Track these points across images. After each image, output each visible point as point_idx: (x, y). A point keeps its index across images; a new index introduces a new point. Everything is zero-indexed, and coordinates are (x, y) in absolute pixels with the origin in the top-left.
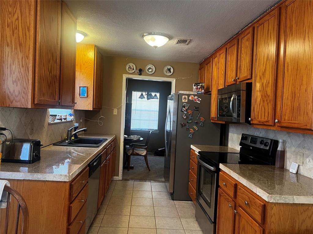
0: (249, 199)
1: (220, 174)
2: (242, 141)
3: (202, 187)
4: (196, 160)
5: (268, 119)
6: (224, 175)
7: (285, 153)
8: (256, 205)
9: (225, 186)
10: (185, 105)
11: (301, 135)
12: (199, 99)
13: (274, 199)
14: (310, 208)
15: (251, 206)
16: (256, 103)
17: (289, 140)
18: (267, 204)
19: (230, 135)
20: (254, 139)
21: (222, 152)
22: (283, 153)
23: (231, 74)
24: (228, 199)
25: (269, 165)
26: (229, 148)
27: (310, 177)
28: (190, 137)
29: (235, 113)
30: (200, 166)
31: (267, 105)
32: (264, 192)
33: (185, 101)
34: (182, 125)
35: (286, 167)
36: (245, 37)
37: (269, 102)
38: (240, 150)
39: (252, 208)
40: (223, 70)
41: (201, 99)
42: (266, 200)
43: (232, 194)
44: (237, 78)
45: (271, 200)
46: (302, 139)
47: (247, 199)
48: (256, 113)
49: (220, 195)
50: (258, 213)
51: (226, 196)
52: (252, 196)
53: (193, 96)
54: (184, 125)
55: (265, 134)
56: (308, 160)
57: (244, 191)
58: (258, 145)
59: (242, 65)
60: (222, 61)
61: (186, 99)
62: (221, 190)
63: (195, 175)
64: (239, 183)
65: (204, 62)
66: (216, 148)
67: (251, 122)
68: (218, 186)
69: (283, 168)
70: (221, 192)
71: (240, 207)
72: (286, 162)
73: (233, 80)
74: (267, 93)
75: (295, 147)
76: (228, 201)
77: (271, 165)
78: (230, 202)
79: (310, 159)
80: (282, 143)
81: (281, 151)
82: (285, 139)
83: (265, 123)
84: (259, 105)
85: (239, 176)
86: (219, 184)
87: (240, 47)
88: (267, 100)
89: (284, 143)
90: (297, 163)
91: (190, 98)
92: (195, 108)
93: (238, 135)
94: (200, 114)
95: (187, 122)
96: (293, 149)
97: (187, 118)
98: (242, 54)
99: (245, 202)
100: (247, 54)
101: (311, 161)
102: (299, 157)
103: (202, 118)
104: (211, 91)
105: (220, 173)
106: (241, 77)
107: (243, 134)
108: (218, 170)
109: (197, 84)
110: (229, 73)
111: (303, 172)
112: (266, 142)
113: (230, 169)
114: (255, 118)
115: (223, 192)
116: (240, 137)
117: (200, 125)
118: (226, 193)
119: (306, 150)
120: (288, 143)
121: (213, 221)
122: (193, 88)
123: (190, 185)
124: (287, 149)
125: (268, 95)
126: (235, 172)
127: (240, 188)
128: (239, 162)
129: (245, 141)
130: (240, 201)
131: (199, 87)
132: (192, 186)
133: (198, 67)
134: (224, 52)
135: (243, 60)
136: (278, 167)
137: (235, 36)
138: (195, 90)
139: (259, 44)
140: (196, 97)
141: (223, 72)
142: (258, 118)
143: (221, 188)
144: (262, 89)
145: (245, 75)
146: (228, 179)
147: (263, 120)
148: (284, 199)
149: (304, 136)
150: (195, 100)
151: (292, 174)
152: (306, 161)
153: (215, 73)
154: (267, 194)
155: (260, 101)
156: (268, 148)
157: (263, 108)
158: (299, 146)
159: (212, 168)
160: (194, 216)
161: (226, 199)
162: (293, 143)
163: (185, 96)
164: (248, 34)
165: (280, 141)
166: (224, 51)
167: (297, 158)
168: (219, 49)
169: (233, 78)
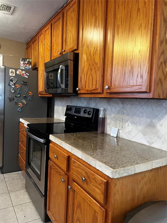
0: (87, 174)
1: (50, 146)
2: (67, 112)
3: (31, 159)
4: (25, 133)
5: (96, 87)
6: (55, 147)
7: (106, 119)
8: (96, 181)
9: (56, 158)
10: (12, 79)
11: (120, 102)
12: (27, 74)
13: (119, 174)
14: (146, 174)
15: (89, 182)
16: (83, 73)
17: (109, 108)
18: (110, 180)
19: (56, 108)
20: (78, 110)
21: (50, 122)
22: (104, 119)
23: (56, 48)
24: (60, 172)
25: (92, 131)
26: (54, 119)
27: (129, 139)
28: (19, 111)
29: (63, 84)
30: (29, 139)
31: (94, 72)
32: (107, 166)
33: (13, 75)
34: (10, 99)
35: (106, 132)
36: (70, 8)
37: (97, 70)
38: (65, 120)
39: (91, 185)
40: (49, 46)
41: (28, 74)
42: (110, 176)
43: (64, 167)
44: (63, 50)
45: (115, 176)
46: (121, 106)
47: (84, 174)
48: (83, 83)
49: (51, 167)
50: (99, 191)
51: (57, 169)
52: (90, 171)
53: (20, 70)
54: (12, 99)
55: (87, 104)
56: (127, 124)
57: (79, 165)
58: (82, 114)
59: (67, 38)
60: (48, 37)
61: (13, 73)
62: (51, 162)
63: (24, 147)
64: (72, 155)
65: (30, 41)
66: (44, 120)
67: (79, 92)
68: (48, 158)
69: (103, 133)
70: (51, 165)
71: (75, 181)
72: (107, 127)
73: (59, 53)
74: (94, 61)
75: (114, 114)
76: (60, 175)
77: (94, 131)
78: (62, 175)
79: (129, 123)
80: (103, 111)
81: (102, 118)
82: (105, 107)
83: (93, 92)
84: (87, 74)
85: (73, 148)
86: (50, 156)
87: (65, 19)
88: (95, 69)
89: (105, 111)
90: (116, 128)
91: (18, 72)
92: (23, 83)
93: (63, 107)
94: (28, 89)
95: (16, 96)
96: (113, 115)
97: (15, 92)
98: (67, 27)
99: (82, 179)
100: (72, 26)
101: (130, 125)
102: (118, 123)
103: (30, 92)
104: (38, 68)
105: (50, 144)
106: (67, 49)
107: (67, 106)
108: (48, 142)
109: (24, 60)
110: (55, 48)
111: (122, 135)
112: (89, 111)
113: (61, 140)
114: (82, 88)
115: (54, 165)
116: (65, 109)
117: (29, 99)
118: (57, 166)
119: (125, 116)
120: (108, 111)
121: (44, 195)
122: (20, 63)
123: (20, 157)
124: (107, 116)
125: (96, 63)
126: (67, 143)
127: (75, 160)
128: (64, 130)
129: (69, 111)
130: (74, 175)
131: (26, 62)
132: (22, 158)
133: (25, 46)
134: (50, 29)
135: (69, 32)
136: (100, 132)
137: (59, 10)
138: (23, 65)
139: (86, 14)
140: (24, 72)
141: (49, 48)
142: (85, 88)
143: (51, 160)
144: (90, 57)
145: (71, 46)
146: (60, 151)
147: (91, 88)
148: (128, 171)
149: (123, 104)
150: (23, 74)
151: (114, 138)
152: (125, 125)
153: (41, 50)
154: (110, 169)
155: (87, 70)
156: (90, 116)
157: (91, 77)
158: (118, 113)
159: (42, 141)
160: (24, 186)
161: (58, 172)
162: (113, 110)
163: (12, 70)
164: (73, 5)
165: (102, 109)
166: (50, 27)
167: (117, 123)
168: (44, 26)
169: (59, 51)
